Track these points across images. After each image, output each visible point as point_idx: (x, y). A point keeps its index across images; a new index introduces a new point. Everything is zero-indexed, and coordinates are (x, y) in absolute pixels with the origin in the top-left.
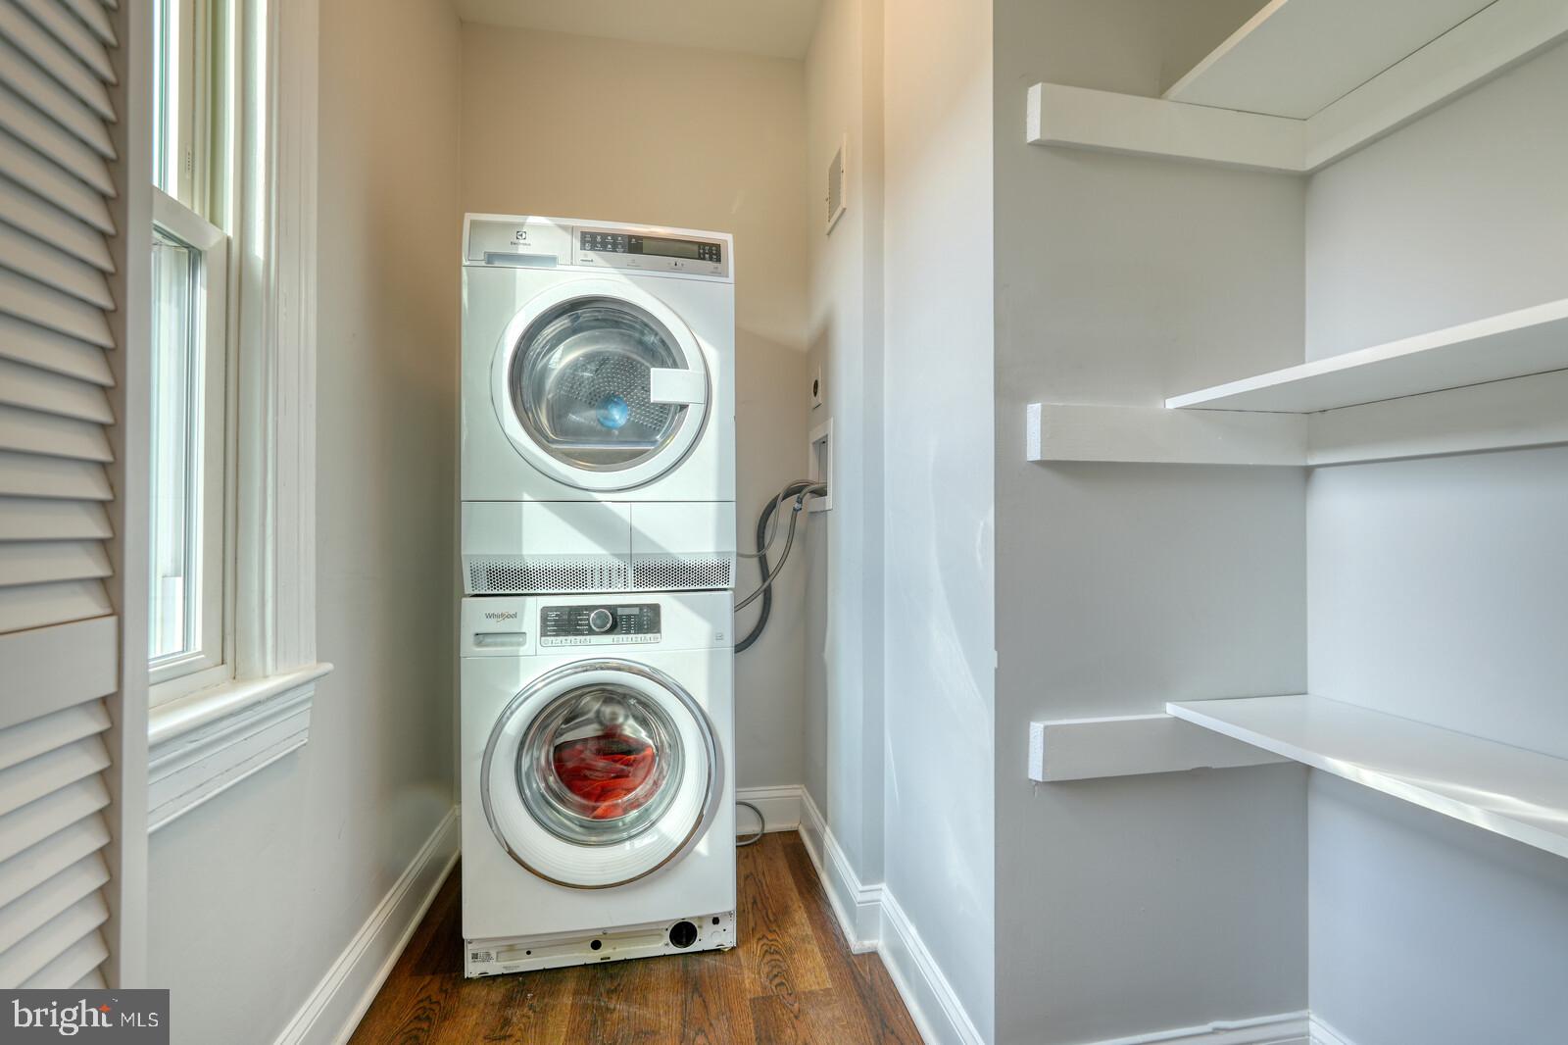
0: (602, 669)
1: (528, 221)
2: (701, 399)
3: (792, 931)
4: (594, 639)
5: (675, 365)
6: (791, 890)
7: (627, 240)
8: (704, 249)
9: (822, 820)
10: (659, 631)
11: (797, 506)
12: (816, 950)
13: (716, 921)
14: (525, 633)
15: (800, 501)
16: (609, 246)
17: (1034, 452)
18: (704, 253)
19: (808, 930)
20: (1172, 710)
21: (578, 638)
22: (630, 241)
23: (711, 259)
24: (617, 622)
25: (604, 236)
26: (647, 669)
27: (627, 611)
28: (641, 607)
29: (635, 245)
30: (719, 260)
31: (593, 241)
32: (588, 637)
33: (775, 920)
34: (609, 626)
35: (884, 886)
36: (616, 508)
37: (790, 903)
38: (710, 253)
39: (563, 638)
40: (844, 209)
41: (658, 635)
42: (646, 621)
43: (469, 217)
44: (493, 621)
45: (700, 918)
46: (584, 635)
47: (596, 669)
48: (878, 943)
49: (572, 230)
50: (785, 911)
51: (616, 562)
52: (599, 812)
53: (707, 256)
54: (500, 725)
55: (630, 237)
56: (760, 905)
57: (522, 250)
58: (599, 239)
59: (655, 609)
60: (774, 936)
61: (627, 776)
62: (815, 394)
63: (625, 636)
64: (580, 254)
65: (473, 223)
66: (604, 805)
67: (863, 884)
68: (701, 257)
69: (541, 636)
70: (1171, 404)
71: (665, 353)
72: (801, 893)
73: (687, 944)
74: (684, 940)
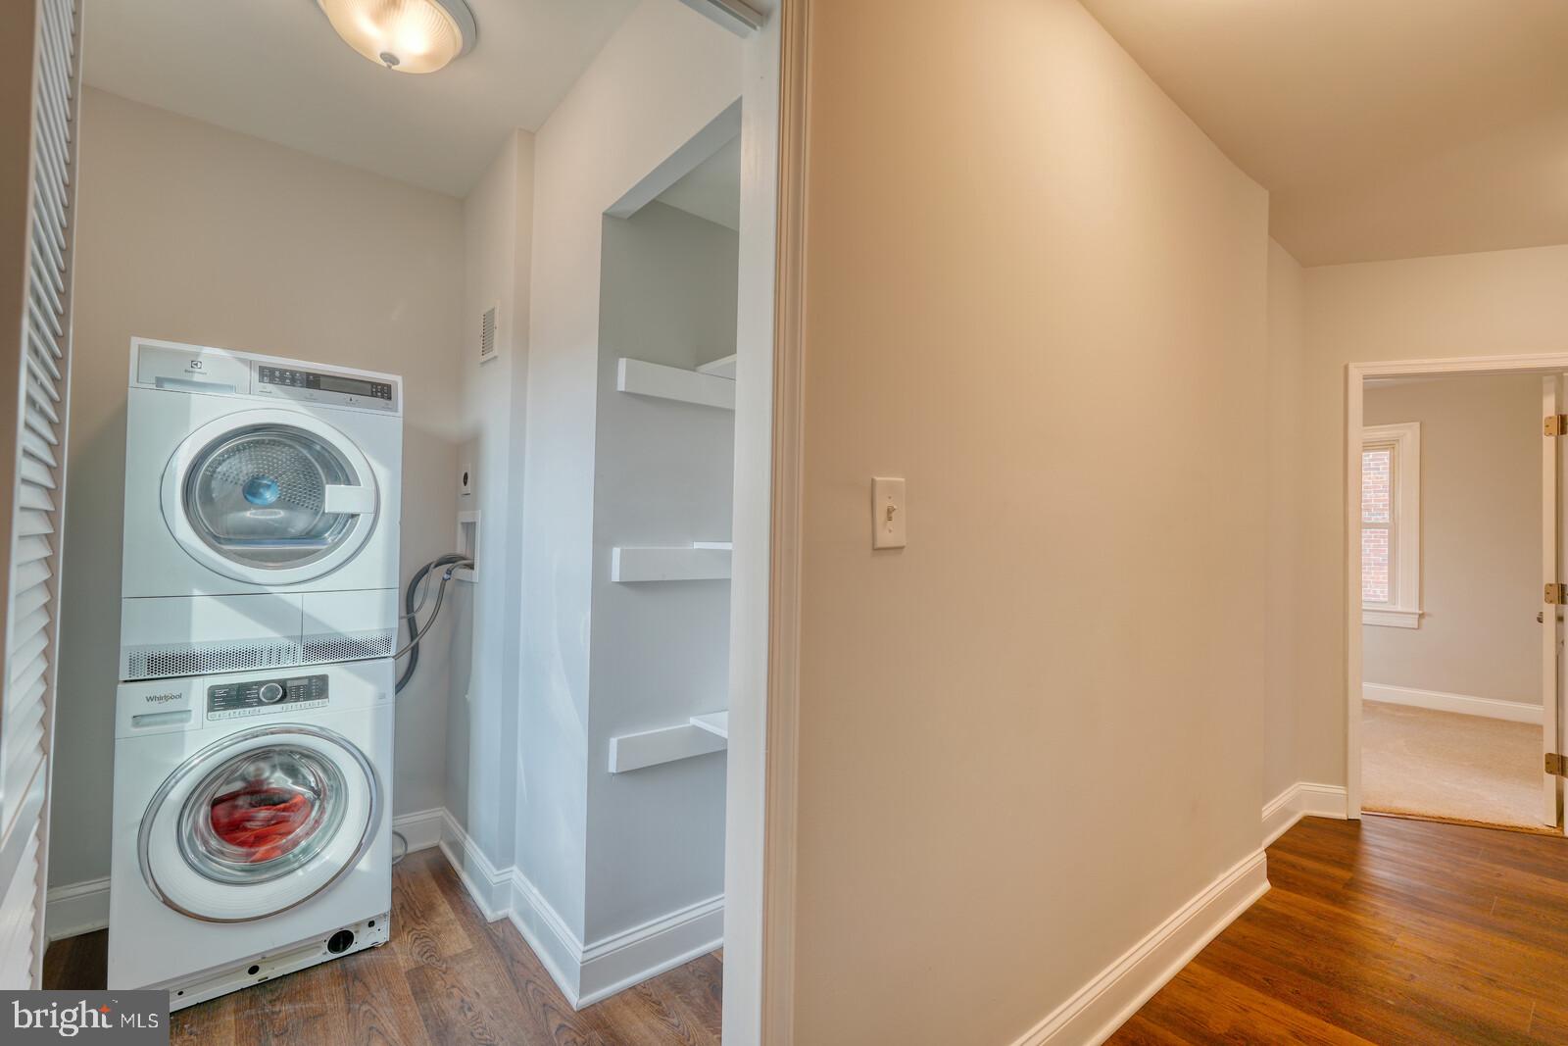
0: (272, 733)
1: (203, 352)
2: (372, 509)
3: (437, 920)
4: (263, 709)
5: (348, 482)
6: (436, 891)
7: (305, 377)
8: (376, 388)
9: (463, 831)
10: (327, 697)
11: (446, 576)
12: (459, 927)
13: (371, 924)
14: (190, 711)
15: (449, 572)
16: (288, 381)
17: (616, 577)
18: (377, 392)
19: (452, 916)
20: (693, 721)
21: (248, 709)
22: (308, 378)
23: (382, 397)
24: (286, 693)
25: (283, 372)
26: (315, 729)
27: (296, 683)
28: (310, 678)
29: (313, 381)
30: (390, 398)
31: (269, 375)
32: (257, 708)
33: (422, 916)
34: (279, 696)
35: (515, 868)
36: (288, 598)
37: (435, 901)
38: (383, 391)
39: (232, 711)
40: (495, 357)
41: (326, 700)
42: (315, 689)
43: (136, 342)
44: (155, 703)
45: (357, 925)
46: (253, 706)
47: (267, 734)
48: (511, 911)
49: (250, 364)
50: (430, 908)
51: (286, 643)
52: (257, 856)
53: (379, 394)
54: (161, 795)
55: (308, 374)
56: (407, 908)
57: (197, 378)
58: (277, 373)
59: (324, 679)
60: (423, 926)
61: (288, 821)
62: (465, 483)
63: (294, 704)
64: (258, 386)
65: (141, 348)
66: (262, 849)
67: (498, 869)
68: (373, 395)
69: (208, 711)
70: (697, 545)
71: (340, 471)
72: (443, 892)
73: (344, 949)
74: (341, 946)
